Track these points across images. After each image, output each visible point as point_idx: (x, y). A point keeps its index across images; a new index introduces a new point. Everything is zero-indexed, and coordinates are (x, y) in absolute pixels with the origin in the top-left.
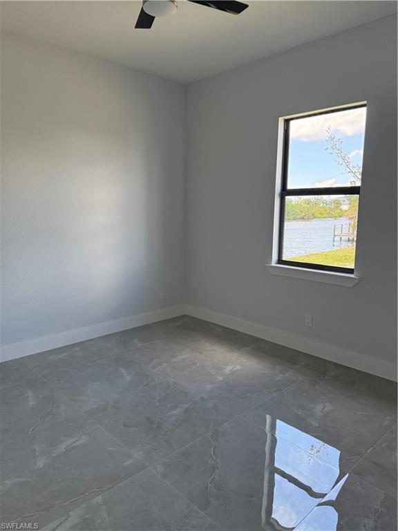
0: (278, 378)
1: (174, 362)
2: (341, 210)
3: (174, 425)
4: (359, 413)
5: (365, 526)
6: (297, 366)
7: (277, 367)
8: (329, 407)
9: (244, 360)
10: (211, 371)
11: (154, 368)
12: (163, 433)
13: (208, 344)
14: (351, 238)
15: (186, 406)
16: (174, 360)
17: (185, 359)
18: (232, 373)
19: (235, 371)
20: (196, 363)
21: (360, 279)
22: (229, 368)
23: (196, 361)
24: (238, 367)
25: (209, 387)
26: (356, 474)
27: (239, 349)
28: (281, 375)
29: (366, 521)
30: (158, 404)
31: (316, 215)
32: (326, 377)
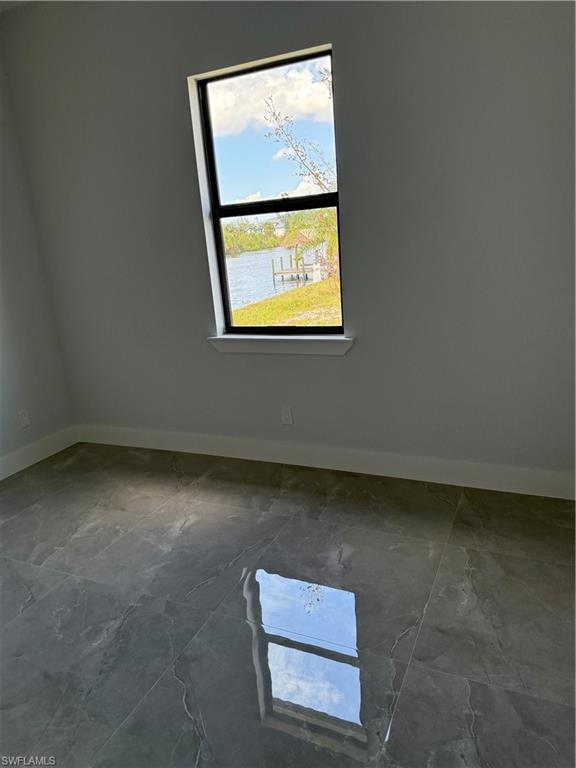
0: (261, 520)
1: (76, 539)
2: (275, 236)
3: (101, 672)
4: (391, 548)
5: (463, 756)
6: (282, 491)
7: (254, 499)
8: (348, 551)
9: (200, 503)
10: (148, 540)
11: (38, 563)
12: (83, 698)
13: (131, 489)
14: (295, 275)
15: (115, 624)
16: (75, 536)
17: (95, 529)
18: (185, 532)
19: (189, 527)
20: (117, 531)
21: (355, 341)
22: (179, 524)
23: (117, 528)
24: (192, 519)
25: (149, 572)
26: (420, 660)
27: (186, 485)
28: (264, 513)
29: (462, 745)
30: (61, 636)
31: (245, 246)
32: (329, 498)
